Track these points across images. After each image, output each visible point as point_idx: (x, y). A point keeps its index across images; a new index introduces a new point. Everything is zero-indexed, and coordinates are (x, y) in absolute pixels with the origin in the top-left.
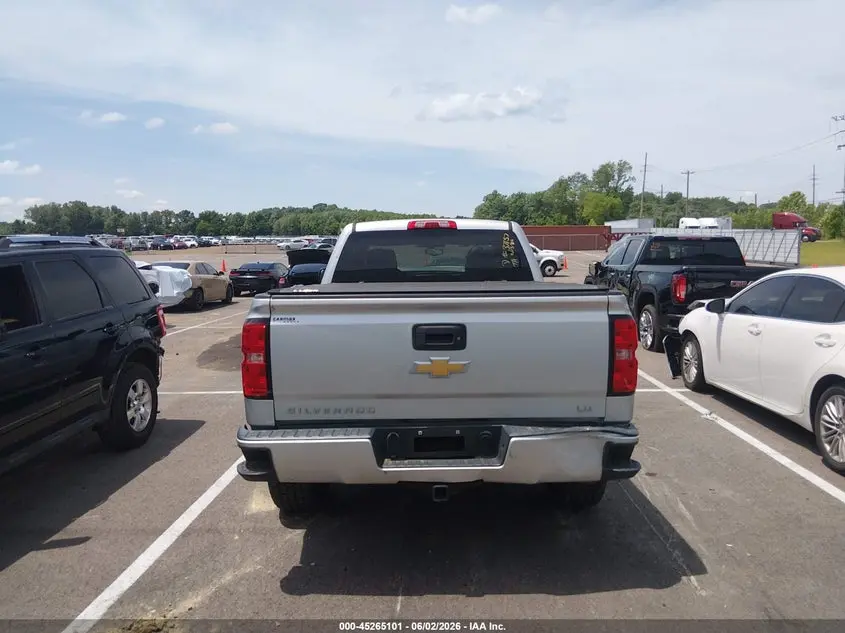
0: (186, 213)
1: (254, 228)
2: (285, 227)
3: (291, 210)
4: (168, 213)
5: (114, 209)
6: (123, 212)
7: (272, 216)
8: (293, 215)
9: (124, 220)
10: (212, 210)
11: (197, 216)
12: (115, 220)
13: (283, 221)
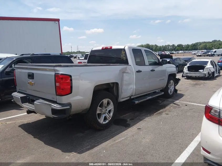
0: (173, 45)
1: (192, 48)
2: (202, 48)
3: (204, 42)
4: (169, 45)
5: (156, 45)
6: (158, 46)
7: (198, 45)
8: (204, 44)
9: (158, 48)
10: (180, 44)
11: (176, 46)
12: (156, 48)
13: (201, 46)
